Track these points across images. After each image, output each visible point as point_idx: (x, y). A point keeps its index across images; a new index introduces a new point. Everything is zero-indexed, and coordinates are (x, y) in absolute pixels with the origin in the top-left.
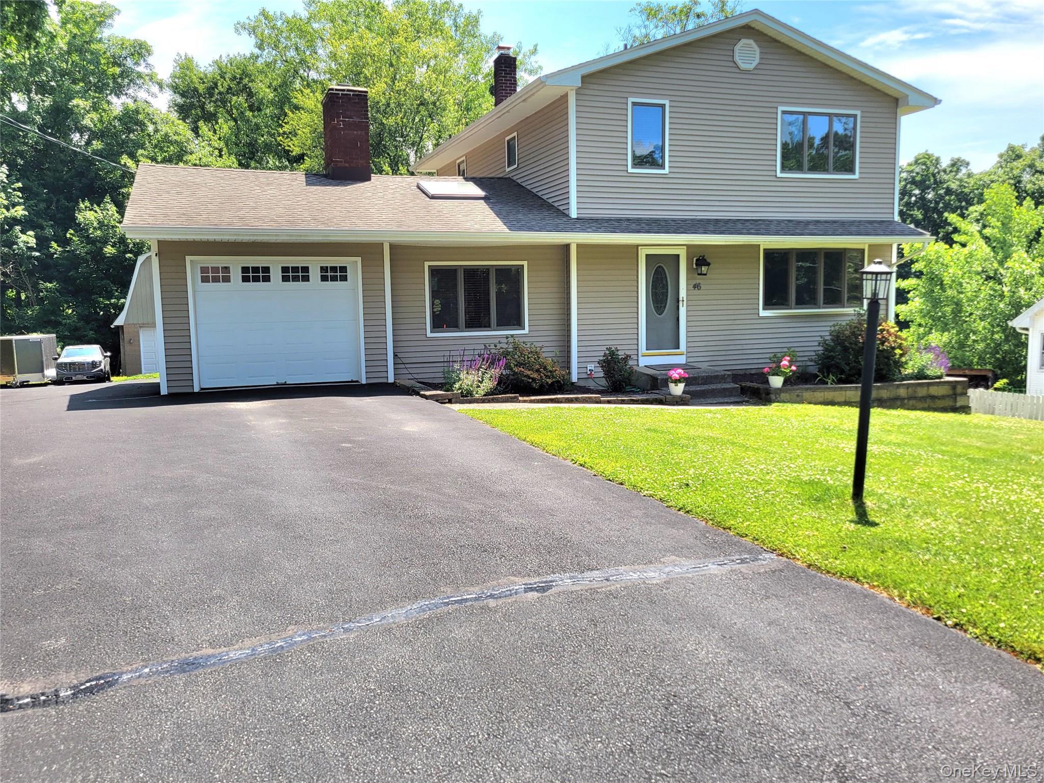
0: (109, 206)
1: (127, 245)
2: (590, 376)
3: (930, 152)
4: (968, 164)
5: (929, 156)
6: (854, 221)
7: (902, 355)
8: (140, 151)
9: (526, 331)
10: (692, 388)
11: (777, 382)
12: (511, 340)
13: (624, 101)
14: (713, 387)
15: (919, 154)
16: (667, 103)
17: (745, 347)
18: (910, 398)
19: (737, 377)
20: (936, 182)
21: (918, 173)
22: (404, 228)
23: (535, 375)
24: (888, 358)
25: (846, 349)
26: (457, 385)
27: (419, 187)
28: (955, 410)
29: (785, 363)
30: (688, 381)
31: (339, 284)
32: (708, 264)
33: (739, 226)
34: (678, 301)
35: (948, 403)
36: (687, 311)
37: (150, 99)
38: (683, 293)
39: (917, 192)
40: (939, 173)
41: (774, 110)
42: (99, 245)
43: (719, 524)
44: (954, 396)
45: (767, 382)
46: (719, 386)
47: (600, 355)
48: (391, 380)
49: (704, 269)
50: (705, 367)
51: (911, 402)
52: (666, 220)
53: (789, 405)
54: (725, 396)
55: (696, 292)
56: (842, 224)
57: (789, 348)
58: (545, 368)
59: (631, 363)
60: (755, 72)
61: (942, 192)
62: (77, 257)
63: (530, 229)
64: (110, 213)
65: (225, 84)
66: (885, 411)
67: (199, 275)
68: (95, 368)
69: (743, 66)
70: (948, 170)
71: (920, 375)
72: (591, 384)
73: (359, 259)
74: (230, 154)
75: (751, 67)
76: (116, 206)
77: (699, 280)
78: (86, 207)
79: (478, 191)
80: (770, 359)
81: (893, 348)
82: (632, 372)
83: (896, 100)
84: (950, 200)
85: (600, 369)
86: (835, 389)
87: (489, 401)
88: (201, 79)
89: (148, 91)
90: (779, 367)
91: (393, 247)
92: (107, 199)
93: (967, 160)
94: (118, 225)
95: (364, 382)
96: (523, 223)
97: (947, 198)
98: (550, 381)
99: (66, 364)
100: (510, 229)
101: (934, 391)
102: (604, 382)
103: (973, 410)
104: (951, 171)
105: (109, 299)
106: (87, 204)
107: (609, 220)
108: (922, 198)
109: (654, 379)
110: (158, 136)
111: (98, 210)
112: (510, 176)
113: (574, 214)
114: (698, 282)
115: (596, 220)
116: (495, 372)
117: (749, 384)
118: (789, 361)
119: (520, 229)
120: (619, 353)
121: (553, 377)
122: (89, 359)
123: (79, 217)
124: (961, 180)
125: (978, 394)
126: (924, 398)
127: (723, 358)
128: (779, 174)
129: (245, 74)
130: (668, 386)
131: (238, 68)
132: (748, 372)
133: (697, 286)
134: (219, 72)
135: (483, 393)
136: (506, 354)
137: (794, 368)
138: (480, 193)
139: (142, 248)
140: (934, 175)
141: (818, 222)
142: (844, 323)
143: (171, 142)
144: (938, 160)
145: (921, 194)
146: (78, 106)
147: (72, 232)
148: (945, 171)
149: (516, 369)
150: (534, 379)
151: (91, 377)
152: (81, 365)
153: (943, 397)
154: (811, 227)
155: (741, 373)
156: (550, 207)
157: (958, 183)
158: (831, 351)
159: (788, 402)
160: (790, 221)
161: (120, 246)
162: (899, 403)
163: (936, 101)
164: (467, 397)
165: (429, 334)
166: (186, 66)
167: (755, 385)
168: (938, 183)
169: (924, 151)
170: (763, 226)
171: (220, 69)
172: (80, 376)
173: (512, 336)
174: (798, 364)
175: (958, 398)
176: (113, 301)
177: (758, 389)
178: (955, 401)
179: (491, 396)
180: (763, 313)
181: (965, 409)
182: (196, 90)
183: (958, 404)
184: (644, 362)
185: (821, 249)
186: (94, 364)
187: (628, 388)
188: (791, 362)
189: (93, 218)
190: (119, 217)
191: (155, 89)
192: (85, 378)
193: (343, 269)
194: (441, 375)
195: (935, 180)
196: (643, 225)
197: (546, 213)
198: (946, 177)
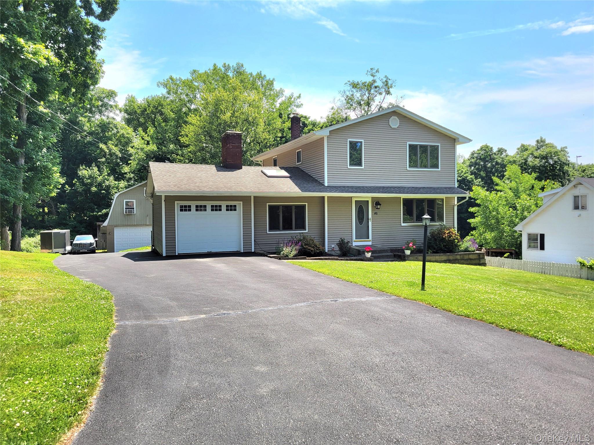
0: (94, 168)
1: (102, 187)
2: (333, 250)
3: (488, 145)
4: (506, 151)
5: (487, 147)
6: (439, 188)
7: (458, 242)
8: (110, 142)
9: (307, 231)
10: (374, 255)
11: (408, 252)
12: (302, 235)
13: (346, 140)
14: (383, 254)
15: (483, 146)
16: (363, 141)
17: (396, 238)
18: (461, 260)
19: (392, 250)
20: (491, 159)
21: (482, 155)
22: (261, 191)
23: (312, 249)
24: (452, 243)
25: (435, 240)
26: (282, 253)
27: (262, 172)
28: (480, 264)
29: (411, 245)
30: (373, 252)
31: (233, 212)
32: (380, 205)
33: (393, 189)
34: (368, 219)
35: (477, 262)
36: (372, 223)
37: (115, 117)
38: (370, 216)
39: (482, 163)
40: (492, 154)
41: (406, 144)
42: (88, 186)
43: (381, 291)
44: (479, 259)
45: (404, 253)
46: (385, 254)
47: (337, 241)
48: (253, 251)
49: (379, 206)
50: (379, 246)
51: (462, 261)
52: (363, 187)
53: (413, 262)
54: (388, 258)
55: (376, 215)
56: (434, 188)
57: (413, 239)
58: (316, 246)
59: (350, 244)
60: (398, 129)
61: (494, 163)
62: (78, 192)
63: (310, 191)
64: (95, 171)
65: (150, 110)
66: (451, 265)
67: (179, 208)
68: (91, 246)
69: (393, 127)
70: (497, 153)
71: (466, 250)
72: (333, 253)
73: (241, 202)
74: (153, 144)
75: (396, 127)
76: (98, 168)
77: (377, 211)
78: (83, 168)
79: (286, 174)
80: (406, 243)
81: (455, 239)
82: (350, 248)
83: (455, 139)
84: (498, 168)
85: (337, 247)
86: (431, 256)
87: (295, 259)
88: (139, 107)
89: (115, 113)
90: (409, 246)
91: (254, 197)
92: (94, 165)
93: (506, 149)
94: (98, 177)
95: (242, 251)
96: (306, 188)
97: (497, 166)
98: (318, 251)
99: (77, 244)
100: (302, 191)
101: (471, 257)
102: (339, 252)
103: (487, 265)
104: (498, 154)
105: (93, 212)
106: (84, 167)
107: (340, 187)
108: (485, 166)
109: (359, 251)
110: (118, 135)
111: (89, 170)
112: (298, 166)
113: (326, 184)
114: (376, 211)
115: (335, 187)
116: (298, 247)
117: (397, 253)
118: (413, 244)
119: (306, 191)
120: (345, 240)
121: (319, 250)
122: (89, 242)
123: (80, 173)
124: (502, 158)
125: (497, 260)
126: (467, 260)
127: (387, 243)
128: (408, 169)
129: (160, 104)
130: (364, 254)
131: (156, 102)
132: (397, 249)
133: (376, 213)
134: (147, 104)
135: (292, 256)
136: (300, 240)
137: (414, 247)
138: (287, 174)
139: (110, 188)
140: (490, 155)
141: (424, 188)
142: (435, 229)
143: (124, 138)
144: (492, 148)
145: (484, 164)
146: (81, 121)
147: (76, 180)
148: (495, 154)
149: (305, 247)
150: (312, 251)
151: (89, 250)
152: (85, 244)
153: (475, 259)
154: (421, 190)
155: (395, 249)
156: (316, 181)
157: (501, 159)
158: (430, 240)
159: (412, 261)
160: (413, 187)
161: (98, 187)
162: (457, 261)
163: (470, 140)
164: (286, 257)
165: (268, 232)
166: (131, 100)
167: (400, 254)
168: (492, 159)
169: (485, 144)
170: (402, 190)
171: (148, 102)
172: (84, 250)
173: (302, 233)
174: (417, 246)
175: (481, 260)
176: (95, 213)
177: (401, 255)
178: (480, 261)
179: (295, 257)
180: (403, 224)
181: (484, 264)
182: (136, 111)
183: (481, 262)
184: (354, 244)
185: (426, 199)
186: (91, 244)
187: (348, 255)
188: (413, 245)
189: (86, 174)
190: (99, 173)
191: (118, 112)
192: (86, 251)
193: (235, 206)
194: (275, 249)
195: (491, 158)
196: (354, 189)
197: (315, 184)
198: (496, 157)
